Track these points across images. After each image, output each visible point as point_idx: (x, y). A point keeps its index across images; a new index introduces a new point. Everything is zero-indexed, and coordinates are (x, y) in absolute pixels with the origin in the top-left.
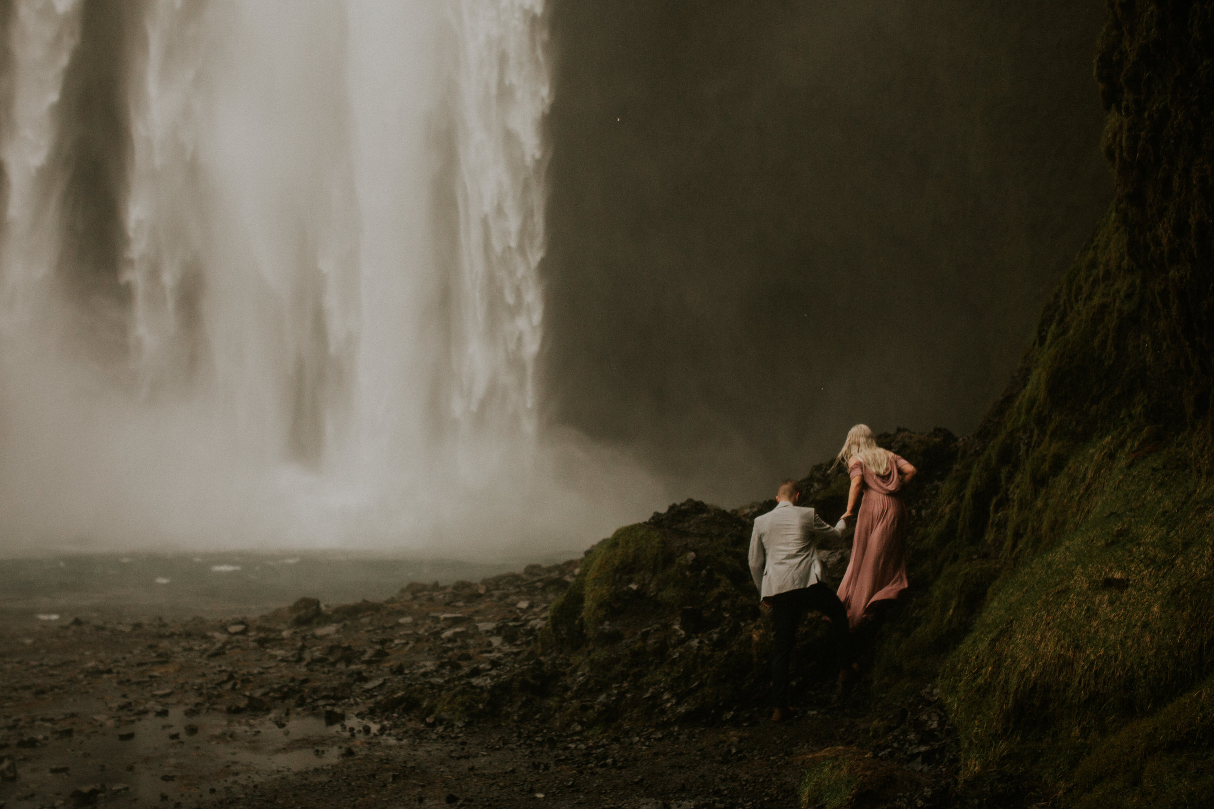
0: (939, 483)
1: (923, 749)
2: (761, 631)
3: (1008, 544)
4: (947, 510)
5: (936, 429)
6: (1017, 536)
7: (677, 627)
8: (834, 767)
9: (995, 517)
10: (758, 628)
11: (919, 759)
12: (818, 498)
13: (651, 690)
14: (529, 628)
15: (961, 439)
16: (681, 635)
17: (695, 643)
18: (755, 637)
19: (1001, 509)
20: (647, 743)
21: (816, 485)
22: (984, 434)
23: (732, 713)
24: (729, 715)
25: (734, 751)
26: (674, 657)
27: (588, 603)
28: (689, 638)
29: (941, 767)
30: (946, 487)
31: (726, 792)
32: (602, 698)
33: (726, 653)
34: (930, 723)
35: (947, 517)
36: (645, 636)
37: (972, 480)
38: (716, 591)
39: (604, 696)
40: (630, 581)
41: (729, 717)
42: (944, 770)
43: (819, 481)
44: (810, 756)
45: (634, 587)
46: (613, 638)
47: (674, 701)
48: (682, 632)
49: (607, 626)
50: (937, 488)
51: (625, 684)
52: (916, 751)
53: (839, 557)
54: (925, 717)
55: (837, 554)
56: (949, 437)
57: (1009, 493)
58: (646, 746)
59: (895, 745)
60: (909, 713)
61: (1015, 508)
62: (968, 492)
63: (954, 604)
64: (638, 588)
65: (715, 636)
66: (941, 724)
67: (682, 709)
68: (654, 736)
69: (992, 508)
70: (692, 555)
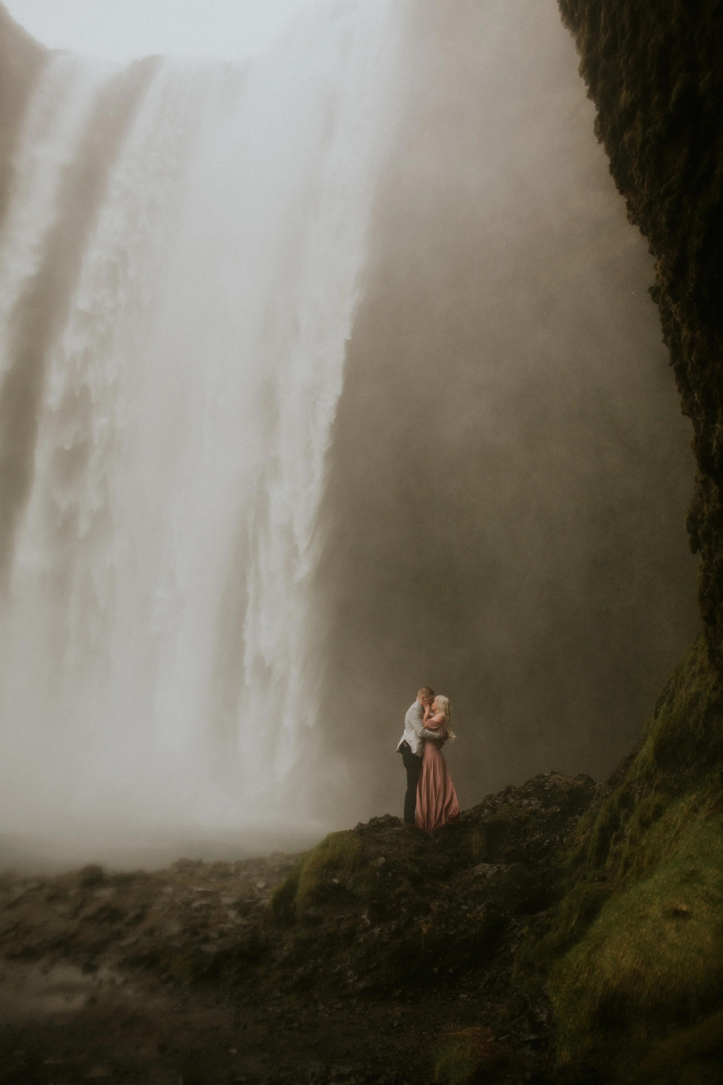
0: (578, 817)
1: (532, 1037)
2: (429, 925)
3: (620, 871)
4: (582, 840)
5: (579, 775)
6: (627, 866)
7: (365, 917)
8: (461, 1047)
9: (613, 849)
10: (427, 922)
11: (529, 1045)
12: (486, 821)
13: (339, 967)
14: (260, 905)
15: (598, 784)
16: (367, 923)
17: (377, 931)
18: (424, 930)
19: (618, 842)
20: (329, 1012)
21: (486, 810)
22: (613, 782)
23: (400, 991)
24: (397, 993)
25: (395, 1024)
26: (360, 941)
27: (301, 891)
28: (373, 926)
29: (545, 1054)
30: (583, 820)
31: (381, 1060)
32: (300, 970)
33: (400, 941)
34: (541, 1015)
35: (582, 844)
36: (340, 921)
37: (599, 818)
38: (398, 890)
39: (302, 969)
40: (334, 876)
41: (397, 994)
42: (547, 1057)
43: (488, 807)
44: (454, 1034)
45: (336, 881)
46: (315, 921)
47: (356, 978)
48: (368, 921)
49: (311, 911)
50: (576, 821)
51: (320, 961)
52: (527, 1039)
53: (496, 870)
54: (538, 1010)
55: (495, 867)
56: (590, 781)
57: (625, 831)
58: (328, 1014)
59: (513, 1032)
60: (530, 1005)
61: (628, 844)
62: (596, 827)
63: (576, 916)
64: (339, 882)
65: (393, 927)
66: (549, 1017)
67: (361, 985)
68: (335, 1006)
69: (612, 841)
70: (382, 860)
